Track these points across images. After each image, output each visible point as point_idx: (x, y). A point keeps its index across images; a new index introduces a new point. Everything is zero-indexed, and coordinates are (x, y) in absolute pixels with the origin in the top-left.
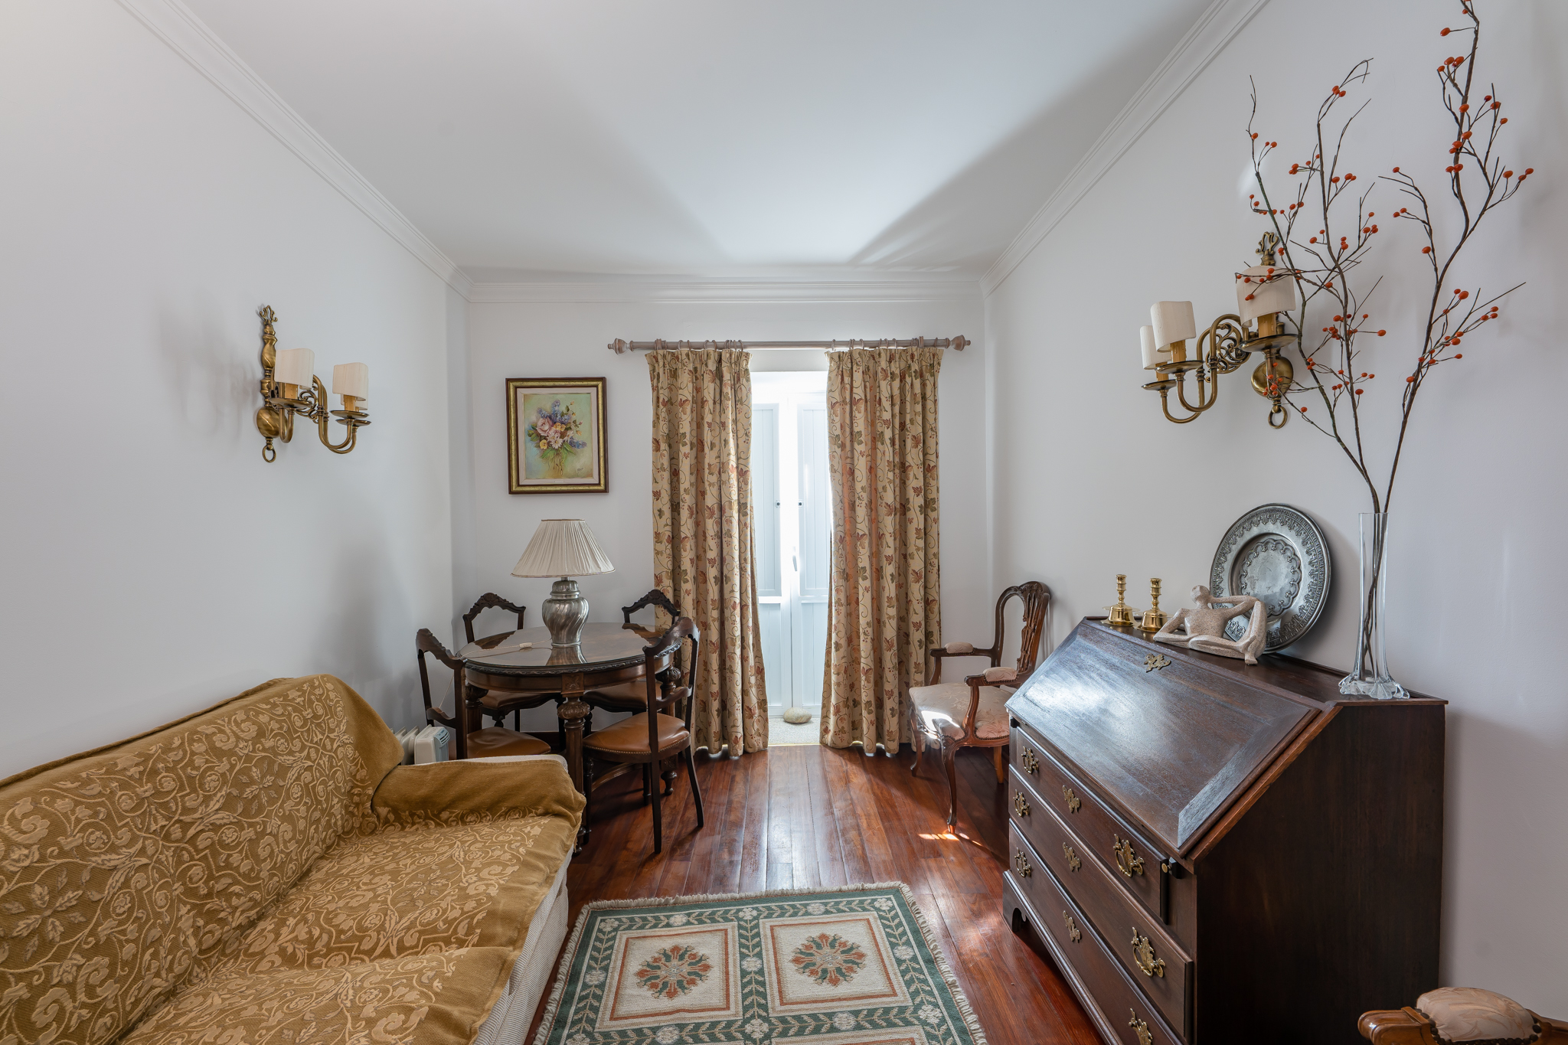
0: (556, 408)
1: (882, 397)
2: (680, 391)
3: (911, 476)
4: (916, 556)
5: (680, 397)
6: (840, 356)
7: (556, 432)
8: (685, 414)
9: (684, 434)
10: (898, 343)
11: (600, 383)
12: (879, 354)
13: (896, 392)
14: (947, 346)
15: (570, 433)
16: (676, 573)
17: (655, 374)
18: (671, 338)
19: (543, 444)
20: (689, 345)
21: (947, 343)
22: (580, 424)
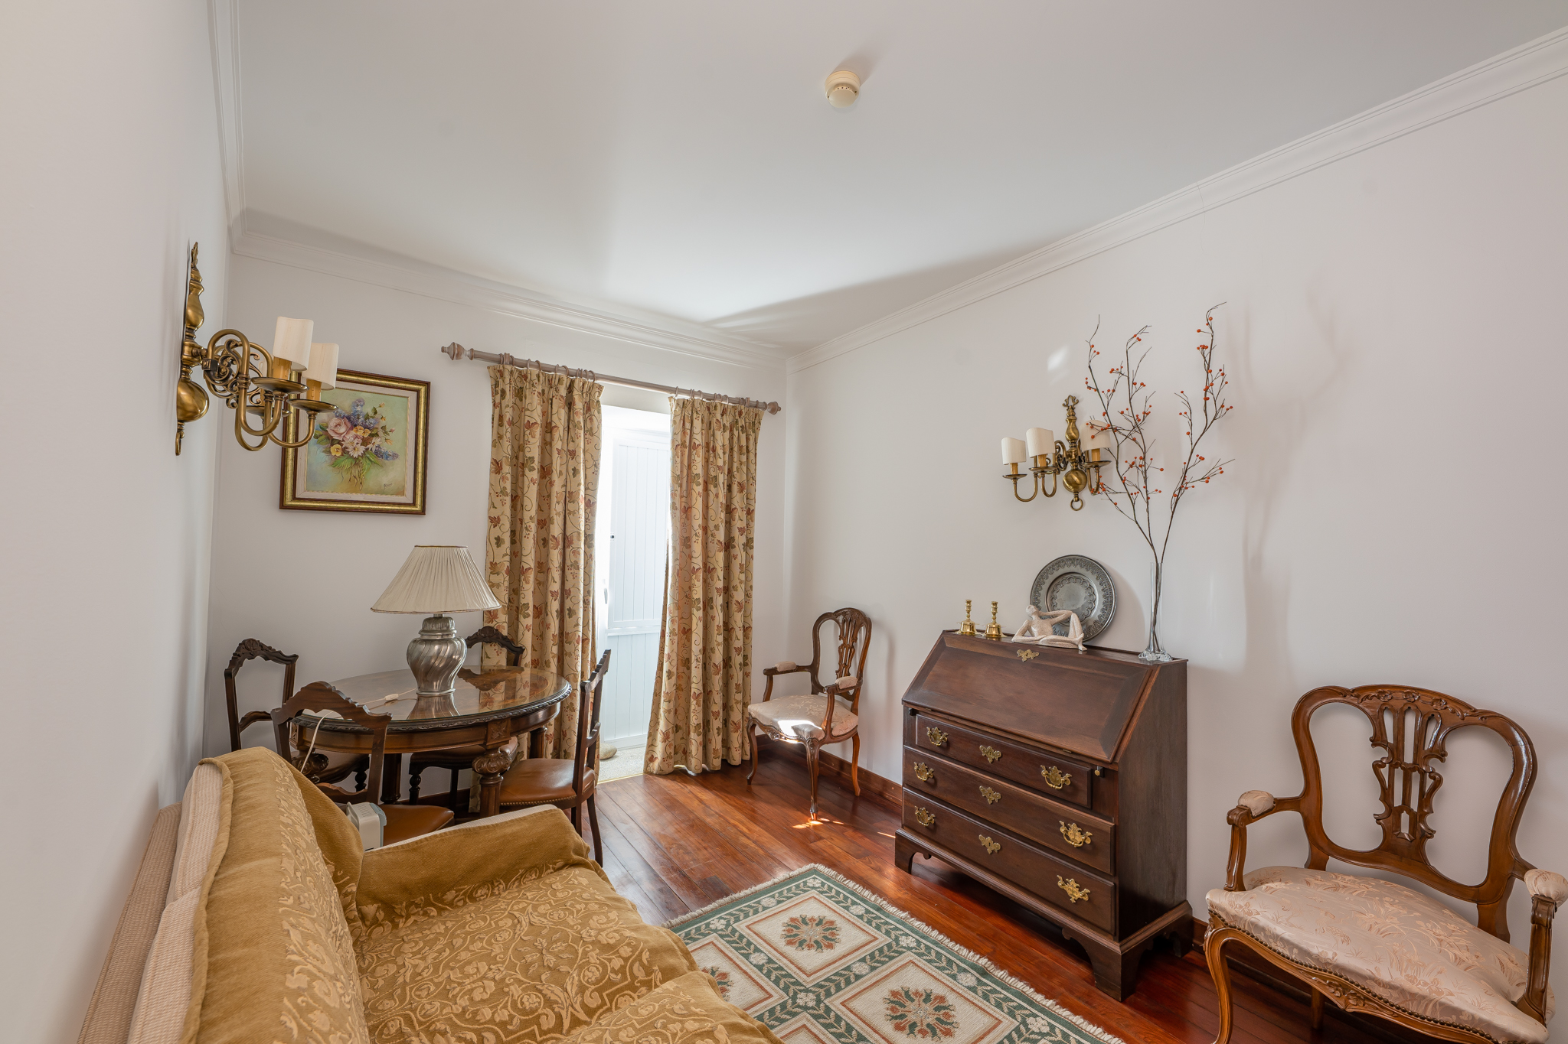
0: (359, 409)
1: (717, 445)
2: (527, 413)
3: (737, 517)
4: (739, 589)
5: (527, 418)
6: (684, 402)
7: (356, 437)
8: (533, 437)
9: (532, 459)
10: (731, 400)
11: (422, 389)
12: (715, 407)
13: (727, 442)
14: (765, 409)
15: (376, 441)
16: (514, 608)
17: (499, 389)
18: (522, 353)
19: (335, 450)
20: (538, 364)
21: (765, 406)
22: (391, 431)
